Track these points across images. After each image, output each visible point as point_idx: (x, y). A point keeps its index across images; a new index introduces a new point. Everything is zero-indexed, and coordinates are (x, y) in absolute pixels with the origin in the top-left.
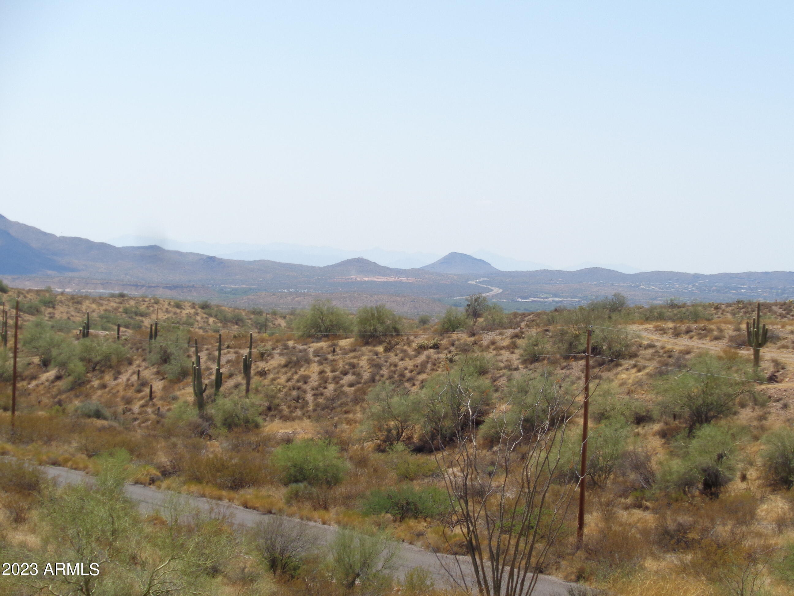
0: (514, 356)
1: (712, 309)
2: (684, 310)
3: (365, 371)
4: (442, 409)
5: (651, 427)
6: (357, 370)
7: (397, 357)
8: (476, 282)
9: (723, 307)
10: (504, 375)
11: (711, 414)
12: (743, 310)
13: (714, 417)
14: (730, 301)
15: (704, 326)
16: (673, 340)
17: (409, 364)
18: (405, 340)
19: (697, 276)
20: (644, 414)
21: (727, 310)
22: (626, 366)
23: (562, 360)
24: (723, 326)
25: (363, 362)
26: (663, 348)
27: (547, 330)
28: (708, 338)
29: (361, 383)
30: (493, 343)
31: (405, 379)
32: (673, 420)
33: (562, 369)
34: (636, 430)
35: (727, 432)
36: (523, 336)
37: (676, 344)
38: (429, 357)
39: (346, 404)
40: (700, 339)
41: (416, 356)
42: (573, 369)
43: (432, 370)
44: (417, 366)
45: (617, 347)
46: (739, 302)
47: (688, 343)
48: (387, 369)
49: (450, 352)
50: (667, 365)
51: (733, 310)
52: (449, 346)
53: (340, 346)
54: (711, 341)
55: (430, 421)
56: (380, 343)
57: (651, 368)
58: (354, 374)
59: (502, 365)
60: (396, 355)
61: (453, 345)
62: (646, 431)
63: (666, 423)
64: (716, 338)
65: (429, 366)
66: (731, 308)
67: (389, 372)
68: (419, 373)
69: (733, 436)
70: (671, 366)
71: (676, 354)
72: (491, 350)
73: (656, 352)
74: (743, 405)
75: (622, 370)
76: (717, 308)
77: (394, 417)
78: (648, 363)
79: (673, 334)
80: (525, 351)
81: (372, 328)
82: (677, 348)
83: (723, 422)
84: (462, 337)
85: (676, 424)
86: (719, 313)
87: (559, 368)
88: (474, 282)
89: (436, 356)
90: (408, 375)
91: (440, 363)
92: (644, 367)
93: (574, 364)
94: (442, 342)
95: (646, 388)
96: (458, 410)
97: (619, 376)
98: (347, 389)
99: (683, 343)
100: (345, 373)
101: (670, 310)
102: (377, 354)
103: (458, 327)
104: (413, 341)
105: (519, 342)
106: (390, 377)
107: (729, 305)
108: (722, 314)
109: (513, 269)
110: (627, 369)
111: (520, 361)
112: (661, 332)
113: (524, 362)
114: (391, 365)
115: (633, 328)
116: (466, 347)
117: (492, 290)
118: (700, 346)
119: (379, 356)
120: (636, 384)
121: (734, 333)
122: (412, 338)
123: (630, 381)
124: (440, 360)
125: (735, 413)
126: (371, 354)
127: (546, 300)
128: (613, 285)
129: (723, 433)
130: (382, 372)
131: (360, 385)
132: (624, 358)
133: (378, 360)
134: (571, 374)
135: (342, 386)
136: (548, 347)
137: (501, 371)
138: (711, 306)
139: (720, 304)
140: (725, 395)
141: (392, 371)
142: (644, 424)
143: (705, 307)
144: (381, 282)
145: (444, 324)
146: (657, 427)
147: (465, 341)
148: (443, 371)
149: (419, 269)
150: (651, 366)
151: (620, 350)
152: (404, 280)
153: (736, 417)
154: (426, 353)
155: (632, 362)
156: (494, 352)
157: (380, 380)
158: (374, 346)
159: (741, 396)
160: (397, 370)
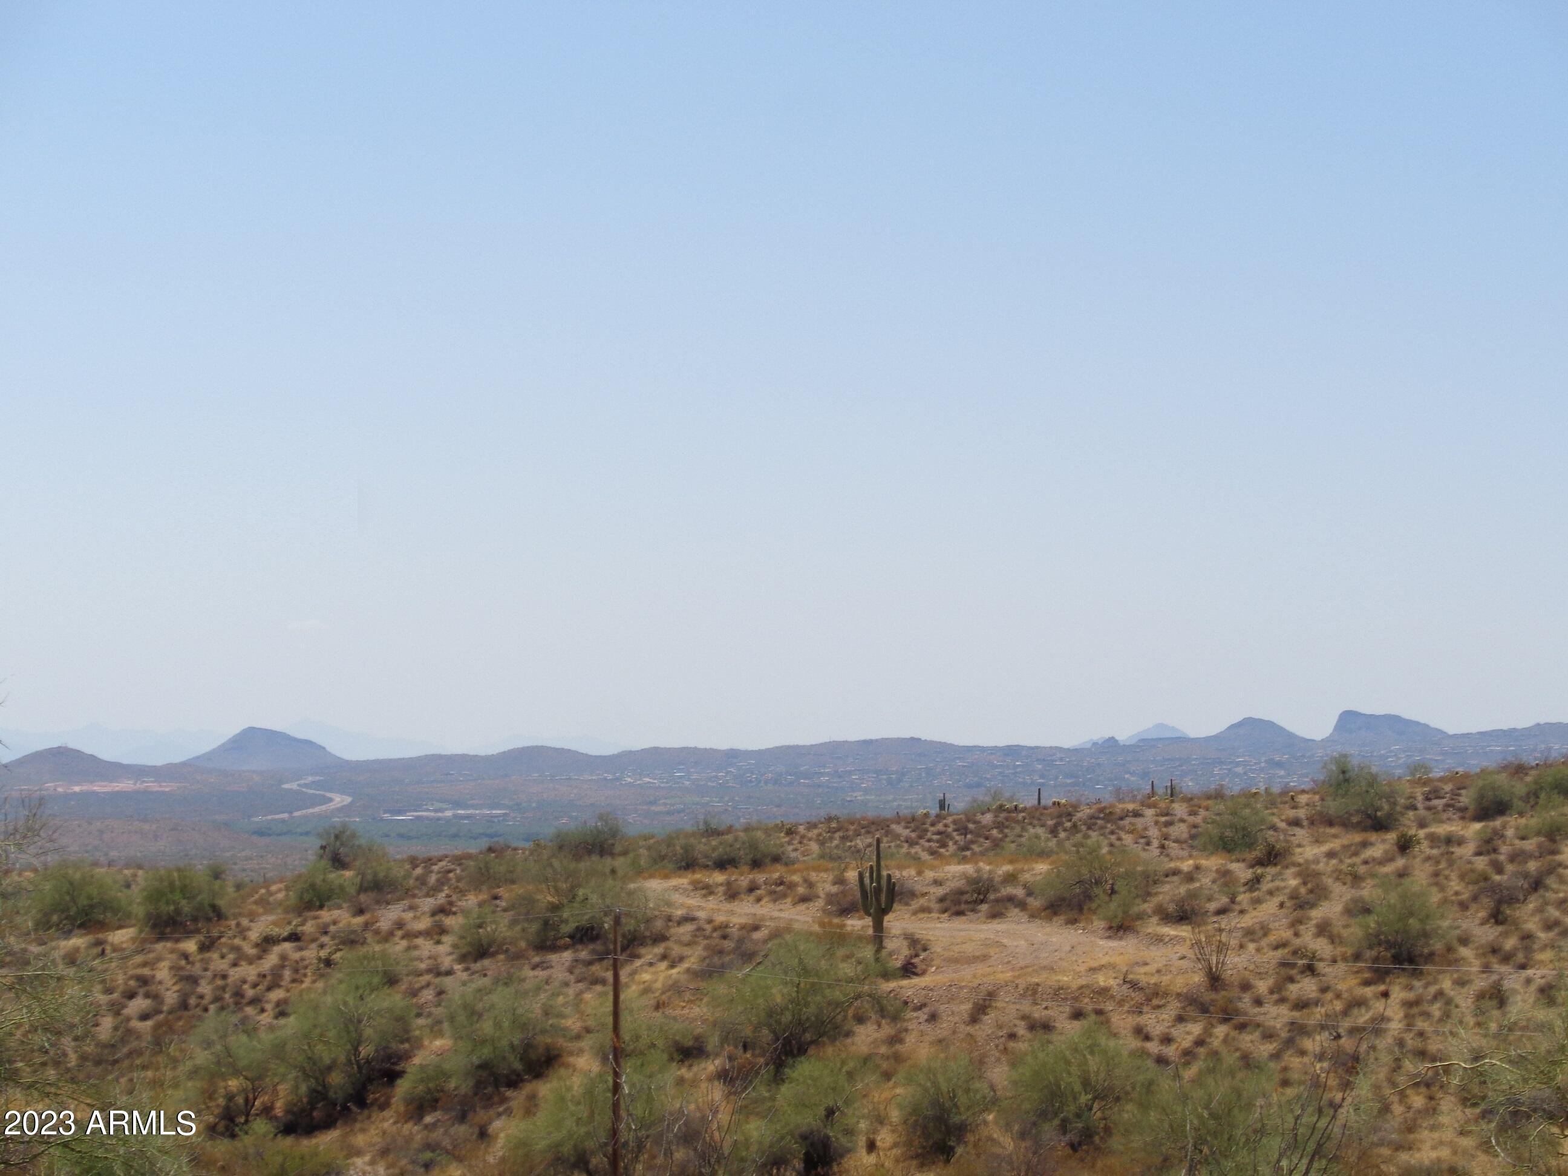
0: (442, 949)
1: (782, 835)
2: (729, 838)
3: (168, 990)
4: (324, 1054)
5: (703, 1065)
6: (153, 988)
7: (224, 961)
8: (299, 785)
9: (801, 829)
10: (428, 985)
11: (808, 1036)
12: (837, 835)
13: (812, 1042)
14: (814, 820)
15: (781, 877)
16: (727, 906)
17: (250, 972)
18: (233, 927)
19: (732, 755)
20: (691, 1043)
21: (810, 835)
22: (649, 958)
23: (531, 953)
24: (813, 876)
25: (163, 973)
26: (710, 921)
27: (496, 898)
28: (789, 900)
29: (161, 1012)
30: (400, 925)
31: (244, 1001)
32: (742, 1051)
33: (533, 969)
34: (679, 1073)
35: (840, 1070)
36: (454, 909)
37: (732, 913)
38: (283, 957)
39: (139, 1053)
40: (775, 901)
41: (260, 958)
42: (552, 967)
43: (294, 981)
44: (264, 976)
45: (629, 925)
46: (829, 819)
47: (753, 911)
48: (209, 983)
49: (322, 946)
50: (721, 952)
51: (820, 835)
52: (318, 935)
53: (112, 945)
54: (794, 904)
55: (307, 1076)
56: (188, 934)
57: (692, 960)
58: (147, 996)
59: (423, 966)
60: (223, 957)
61: (326, 933)
62: (695, 1075)
63: (731, 1058)
64: (804, 899)
65: (287, 974)
66: (816, 831)
67: (214, 990)
68: (269, 989)
69: (850, 1075)
70: (729, 953)
71: (734, 931)
72: (397, 939)
73: (699, 929)
74: (860, 1020)
75: (641, 966)
76: (790, 832)
77: (237, 1072)
78: (687, 951)
79: (725, 894)
80: (462, 937)
81: (172, 908)
82: (736, 920)
83: (830, 1050)
84: (340, 917)
85: (747, 1059)
86: (795, 842)
87: (526, 968)
88: (294, 786)
89: (297, 956)
90: (250, 993)
91: (306, 967)
92: (681, 959)
93: (553, 957)
94: (305, 928)
95: (688, 996)
96: (355, 1055)
97: (637, 977)
98: (136, 1024)
99: (743, 912)
100: (131, 995)
101: (704, 840)
102: (186, 956)
103: (329, 898)
104: (249, 929)
105: (449, 921)
106: (217, 999)
107: (812, 826)
108: (800, 843)
109: (372, 756)
110: (651, 964)
111: (454, 957)
112: (704, 892)
113: (462, 959)
114: (215, 976)
115: (655, 886)
116: (352, 937)
117: (331, 800)
118: (776, 914)
119: (191, 959)
120: (669, 990)
121: (834, 889)
122: (245, 922)
123: (658, 985)
124: (306, 963)
125: (849, 1034)
126: (174, 956)
127: (440, 814)
128: (570, 779)
129: (832, 1071)
130: (200, 990)
131: (161, 1017)
132: (642, 944)
133: (189, 967)
134: (550, 977)
135: (128, 1019)
136: (501, 927)
137: (421, 978)
138: (779, 828)
139: (797, 825)
140: (829, 1004)
141: (218, 988)
142: (691, 1061)
143: (767, 832)
144: (108, 792)
145: (302, 893)
146: (711, 1066)
147: (349, 924)
148: (314, 982)
149: (184, 764)
150: (694, 958)
151: (635, 931)
152: (154, 787)
153: (849, 1040)
154: (277, 949)
155: (659, 950)
156: (404, 943)
157: (197, 1006)
158: (177, 940)
159: (857, 1003)
160: (227, 985)
